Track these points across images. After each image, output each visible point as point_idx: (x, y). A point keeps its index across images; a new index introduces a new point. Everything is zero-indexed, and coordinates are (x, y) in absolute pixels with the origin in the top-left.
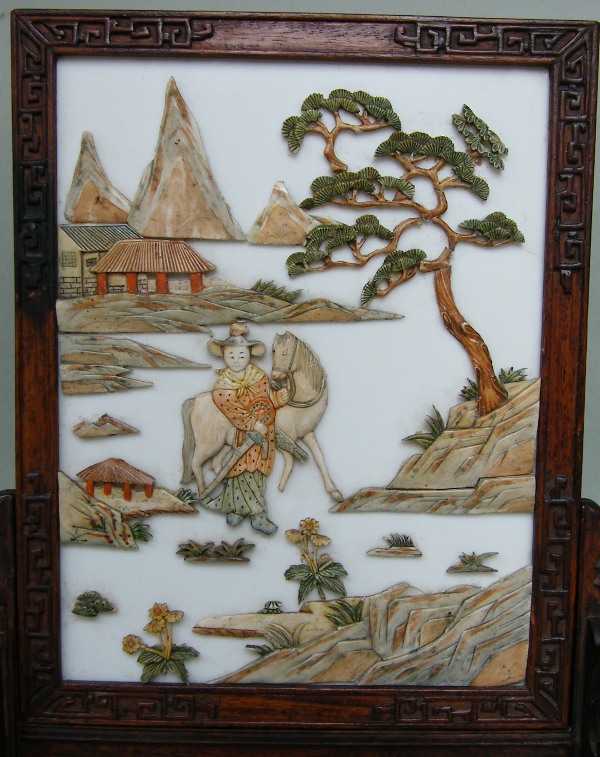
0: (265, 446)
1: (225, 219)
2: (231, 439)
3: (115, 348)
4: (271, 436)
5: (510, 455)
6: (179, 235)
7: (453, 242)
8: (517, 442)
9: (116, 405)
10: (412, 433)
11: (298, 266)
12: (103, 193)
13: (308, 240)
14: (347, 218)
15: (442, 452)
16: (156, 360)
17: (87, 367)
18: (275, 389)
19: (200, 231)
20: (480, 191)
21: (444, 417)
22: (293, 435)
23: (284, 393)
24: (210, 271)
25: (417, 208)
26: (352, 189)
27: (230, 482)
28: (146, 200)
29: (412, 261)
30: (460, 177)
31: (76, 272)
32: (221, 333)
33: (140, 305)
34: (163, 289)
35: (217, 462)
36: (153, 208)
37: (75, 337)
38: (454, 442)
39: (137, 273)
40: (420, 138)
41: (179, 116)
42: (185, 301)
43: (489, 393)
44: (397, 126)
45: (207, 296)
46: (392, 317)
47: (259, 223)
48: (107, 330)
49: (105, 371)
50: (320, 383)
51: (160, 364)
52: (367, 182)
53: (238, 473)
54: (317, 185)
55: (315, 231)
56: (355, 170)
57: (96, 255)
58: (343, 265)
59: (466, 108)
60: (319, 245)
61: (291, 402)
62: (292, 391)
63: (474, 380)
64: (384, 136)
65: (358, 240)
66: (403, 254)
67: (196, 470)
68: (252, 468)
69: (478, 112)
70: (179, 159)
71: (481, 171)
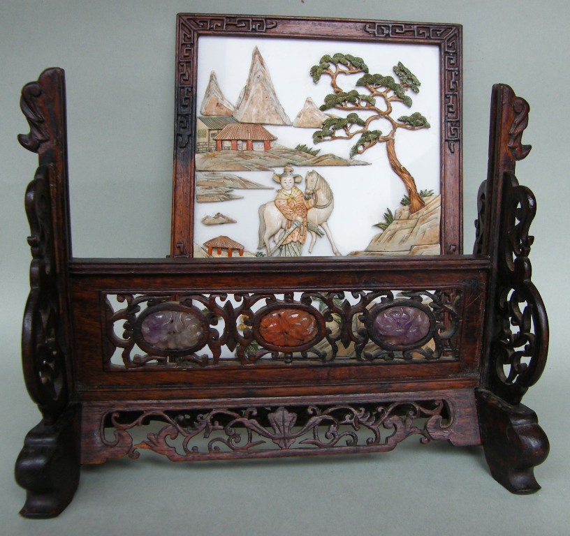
0: (302, 228)
1: (282, 115)
2: (284, 225)
3: (225, 178)
4: (305, 224)
5: (427, 234)
6: (258, 122)
7: (395, 127)
8: (430, 227)
9: (225, 208)
10: (377, 223)
11: (318, 138)
12: (220, 101)
13: (324, 125)
14: (343, 115)
15: (392, 231)
16: (246, 185)
17: (210, 188)
18: (307, 199)
19: (269, 120)
20: (407, 102)
21: (393, 214)
22: (316, 223)
23: (312, 201)
24: (275, 139)
25: (376, 110)
26: (344, 101)
27: (284, 247)
28: (243, 104)
29: (375, 136)
30: (398, 96)
31: (206, 140)
32: (280, 171)
33: (239, 156)
34: (250, 148)
35: (277, 237)
36: (246, 108)
37: (203, 173)
38: (398, 226)
39: (237, 140)
40: (378, 77)
41: (260, 65)
42: (261, 154)
43: (415, 202)
44: (366, 71)
45: (273, 152)
46: (365, 164)
47: (299, 116)
48: (220, 169)
49: (219, 190)
50: (330, 197)
51: (247, 186)
52: (352, 97)
53: (288, 242)
54: (328, 98)
55: (327, 120)
56: (347, 92)
57: (216, 131)
58: (341, 138)
59: (400, 63)
60: (329, 127)
61: (315, 206)
62: (316, 201)
63: (407, 195)
64: (361, 75)
65: (349, 125)
66: (371, 133)
67: (266, 241)
68: (295, 240)
69: (406, 65)
70: (260, 84)
71: (408, 93)
